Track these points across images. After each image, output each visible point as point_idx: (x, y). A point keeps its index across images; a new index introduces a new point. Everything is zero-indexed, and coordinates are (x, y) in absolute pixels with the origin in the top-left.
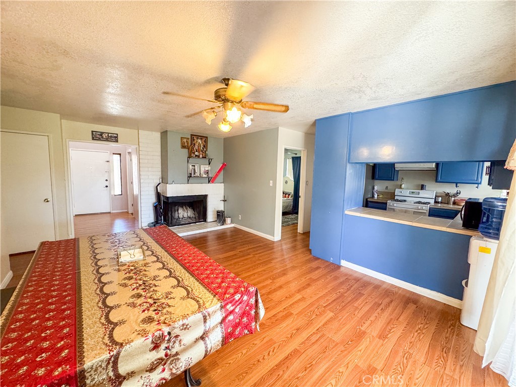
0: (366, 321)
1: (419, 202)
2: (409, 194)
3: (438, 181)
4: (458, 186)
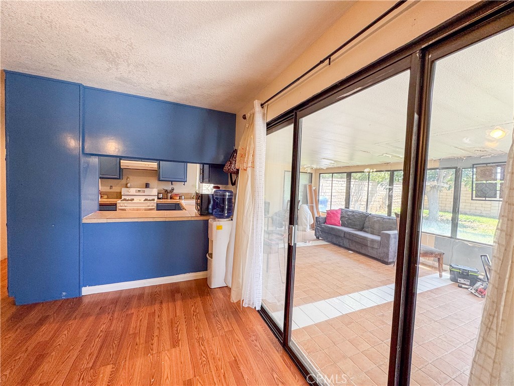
0: (153, 340)
1: (146, 200)
2: (136, 192)
3: (160, 179)
4: (173, 184)
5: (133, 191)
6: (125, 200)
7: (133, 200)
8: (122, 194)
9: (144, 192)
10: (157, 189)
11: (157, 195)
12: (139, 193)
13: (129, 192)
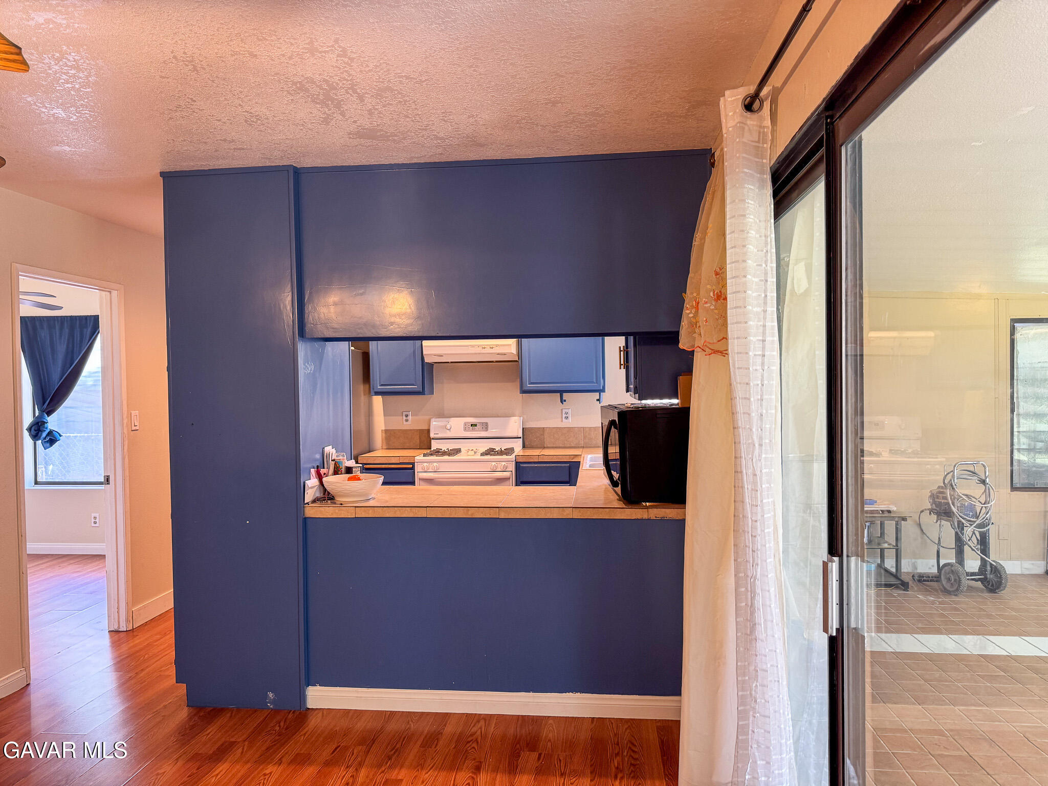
1: (490, 452)
2: (465, 429)
3: (525, 388)
4: (565, 401)
5: (457, 426)
6: (438, 452)
7: (458, 451)
8: (432, 435)
9: (485, 427)
10: (522, 418)
11: (520, 435)
12: (473, 430)
13: (448, 430)
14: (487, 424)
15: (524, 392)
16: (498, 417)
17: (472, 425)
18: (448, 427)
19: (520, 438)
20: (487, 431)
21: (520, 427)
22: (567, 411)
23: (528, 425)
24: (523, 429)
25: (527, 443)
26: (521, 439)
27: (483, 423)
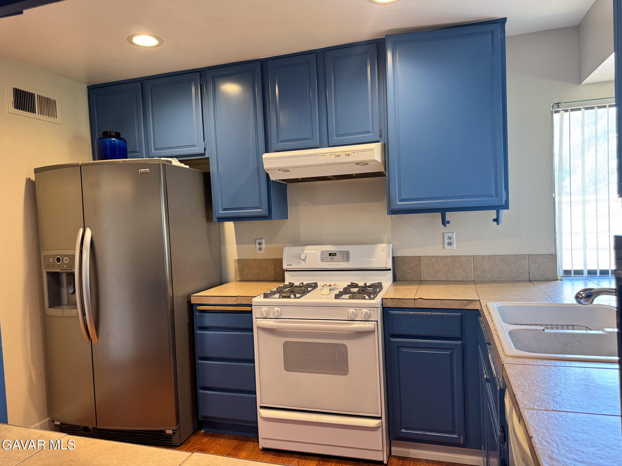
2: (322, 260)
3: (394, 207)
4: (448, 222)
5: (312, 255)
7: (312, 288)
8: (285, 267)
9: (346, 256)
10: (391, 245)
11: (390, 266)
12: (331, 260)
13: (303, 260)
14: (348, 253)
15: (393, 212)
16: (362, 243)
17: (330, 254)
18: (303, 257)
19: (390, 270)
20: (348, 261)
21: (389, 257)
22: (450, 235)
23: (399, 254)
24: (393, 258)
25: (398, 276)
26: (391, 272)
27: (343, 252)
